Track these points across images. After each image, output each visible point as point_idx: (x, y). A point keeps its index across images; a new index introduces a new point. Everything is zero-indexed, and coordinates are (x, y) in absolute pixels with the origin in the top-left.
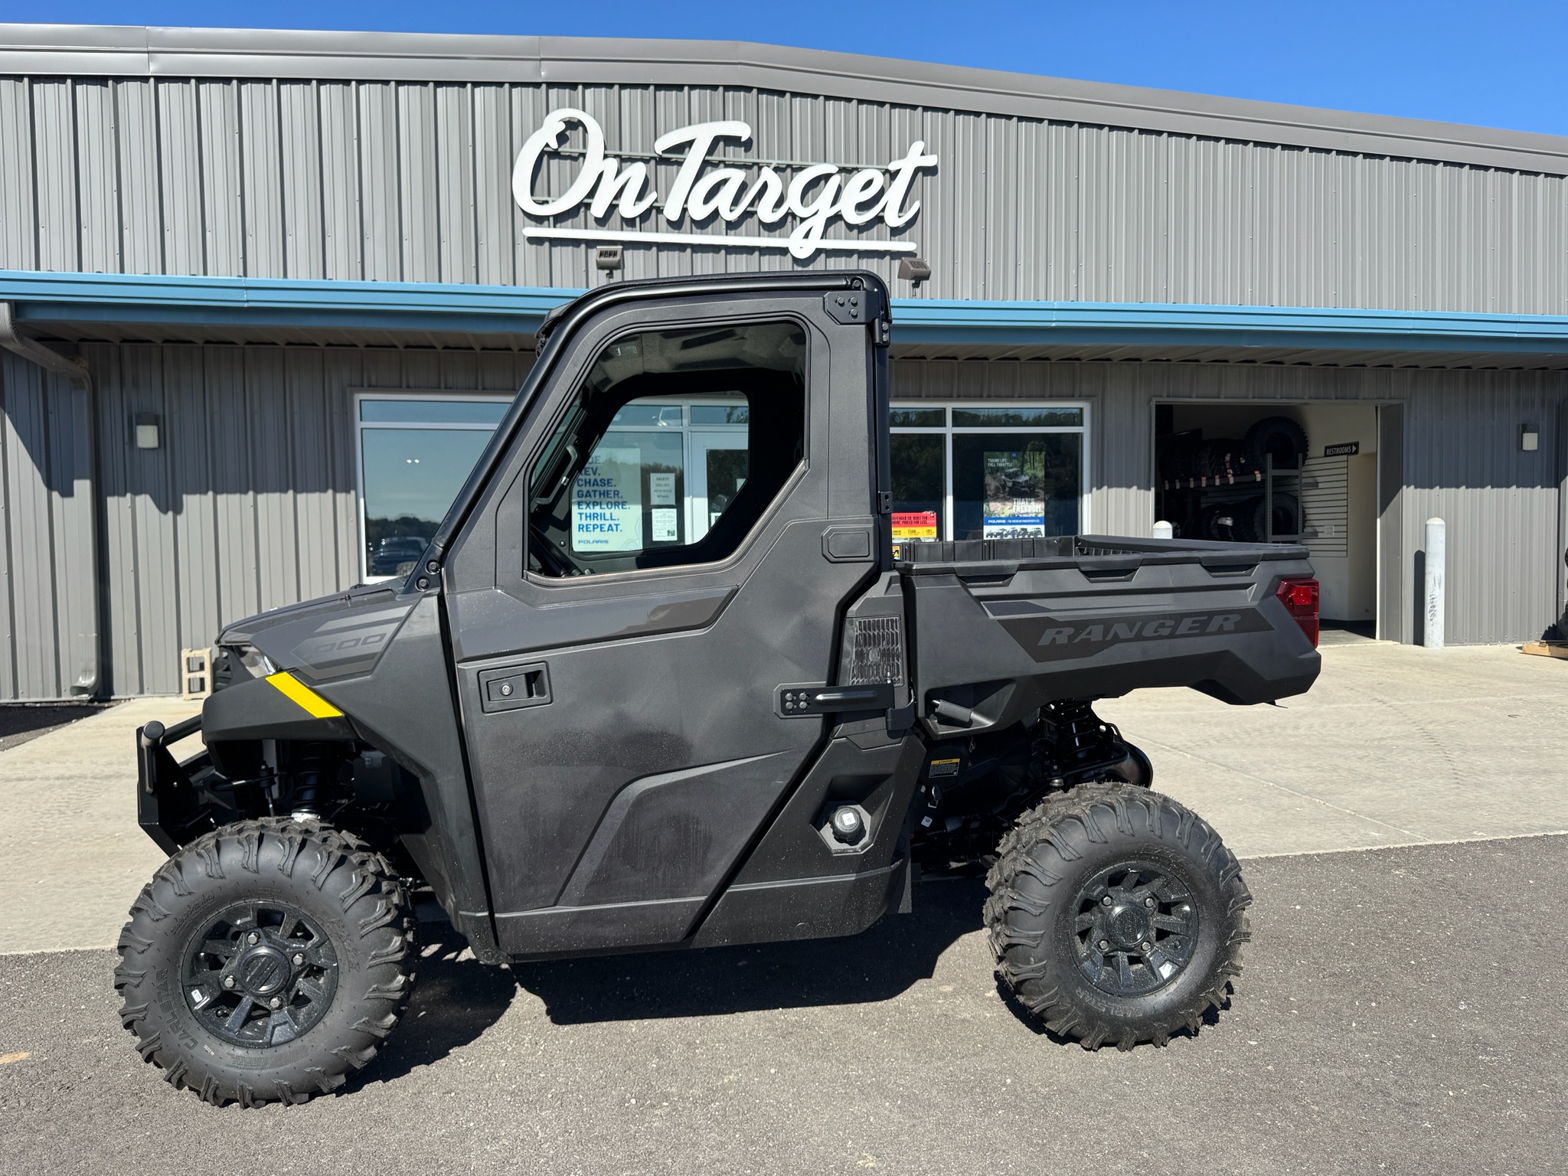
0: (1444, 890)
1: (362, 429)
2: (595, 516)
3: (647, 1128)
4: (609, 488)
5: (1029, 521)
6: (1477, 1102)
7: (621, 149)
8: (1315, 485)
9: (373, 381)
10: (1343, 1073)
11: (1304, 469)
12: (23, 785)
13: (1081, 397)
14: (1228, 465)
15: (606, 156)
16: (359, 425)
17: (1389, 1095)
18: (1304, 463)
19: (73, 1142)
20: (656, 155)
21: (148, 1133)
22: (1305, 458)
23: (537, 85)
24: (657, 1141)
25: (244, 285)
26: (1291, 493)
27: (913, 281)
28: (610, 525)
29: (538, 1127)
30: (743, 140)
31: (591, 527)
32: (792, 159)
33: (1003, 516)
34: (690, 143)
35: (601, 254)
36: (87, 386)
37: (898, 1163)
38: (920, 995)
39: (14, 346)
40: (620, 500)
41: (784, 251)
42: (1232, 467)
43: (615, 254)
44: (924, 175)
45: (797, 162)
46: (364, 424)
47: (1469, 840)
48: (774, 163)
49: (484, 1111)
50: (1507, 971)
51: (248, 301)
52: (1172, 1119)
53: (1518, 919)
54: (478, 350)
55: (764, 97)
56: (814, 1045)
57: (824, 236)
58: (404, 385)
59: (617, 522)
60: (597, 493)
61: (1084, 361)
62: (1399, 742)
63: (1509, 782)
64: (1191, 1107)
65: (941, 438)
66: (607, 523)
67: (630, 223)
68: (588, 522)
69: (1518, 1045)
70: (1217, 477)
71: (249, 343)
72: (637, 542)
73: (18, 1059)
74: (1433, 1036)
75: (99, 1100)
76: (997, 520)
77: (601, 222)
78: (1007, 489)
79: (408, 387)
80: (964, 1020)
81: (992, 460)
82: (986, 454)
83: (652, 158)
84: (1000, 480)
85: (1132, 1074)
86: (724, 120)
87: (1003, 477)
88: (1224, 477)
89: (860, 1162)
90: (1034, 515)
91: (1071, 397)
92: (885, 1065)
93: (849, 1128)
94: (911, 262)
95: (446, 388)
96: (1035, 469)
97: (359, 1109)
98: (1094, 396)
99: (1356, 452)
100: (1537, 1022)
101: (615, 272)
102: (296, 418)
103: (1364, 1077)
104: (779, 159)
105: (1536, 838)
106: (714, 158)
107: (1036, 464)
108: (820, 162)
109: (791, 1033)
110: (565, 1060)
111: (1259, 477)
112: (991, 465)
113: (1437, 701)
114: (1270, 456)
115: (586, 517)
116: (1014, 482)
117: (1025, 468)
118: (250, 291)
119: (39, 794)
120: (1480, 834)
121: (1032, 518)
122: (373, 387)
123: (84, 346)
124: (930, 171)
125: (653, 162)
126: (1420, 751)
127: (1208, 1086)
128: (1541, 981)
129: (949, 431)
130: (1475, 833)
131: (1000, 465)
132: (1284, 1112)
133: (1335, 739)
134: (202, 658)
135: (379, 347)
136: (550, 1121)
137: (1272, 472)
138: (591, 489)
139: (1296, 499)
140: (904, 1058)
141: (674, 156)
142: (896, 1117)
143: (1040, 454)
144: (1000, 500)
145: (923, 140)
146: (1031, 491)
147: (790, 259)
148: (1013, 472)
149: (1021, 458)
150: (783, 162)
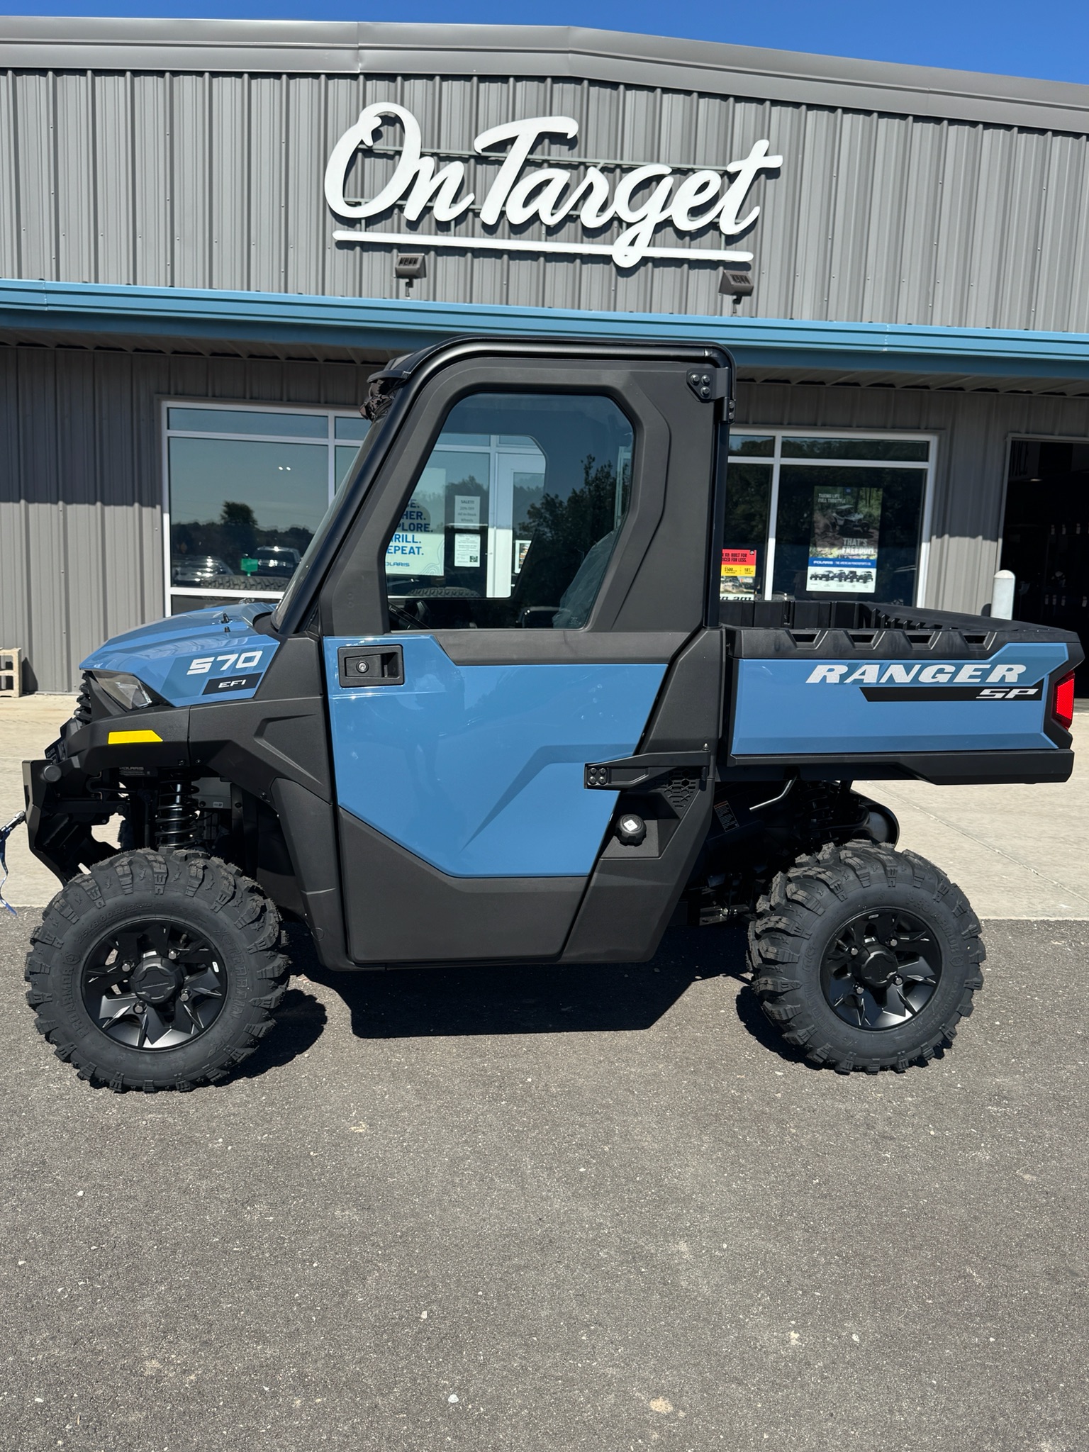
1: (169, 438)
2: (397, 538)
4: (413, 509)
5: (859, 563)
6: (952, 1142)
7: (439, 147)
9: (178, 389)
10: (844, 1107)
13: (928, 430)
15: (422, 155)
16: (166, 433)
17: (873, 1128)
20: (475, 154)
23: (354, 77)
25: (44, 289)
27: (735, 297)
28: (412, 548)
30: (569, 137)
31: (393, 549)
32: (621, 159)
33: (830, 557)
34: (512, 141)
35: (402, 262)
37: (385, 1131)
40: (423, 522)
41: (607, 259)
43: (414, 261)
44: (767, 177)
45: (626, 162)
46: (171, 433)
48: (602, 162)
51: (47, 305)
54: (283, 359)
55: (595, 90)
57: (652, 244)
58: (210, 394)
59: (418, 545)
61: (932, 390)
64: (678, 1117)
65: (768, 469)
66: (409, 545)
67: (443, 227)
69: (1036, 1101)
71: (59, 346)
72: (439, 566)
74: (960, 1086)
76: (825, 561)
77: (413, 226)
78: (838, 528)
79: (214, 396)
81: (823, 496)
82: (817, 488)
83: (471, 156)
84: (830, 518)
86: (551, 115)
87: (834, 514)
89: (353, 1128)
90: (865, 557)
91: (916, 429)
95: (251, 398)
96: (871, 508)
98: (943, 429)
101: (415, 281)
104: (608, 158)
106: (537, 156)
107: (872, 502)
108: (652, 161)
112: (822, 501)
116: (846, 521)
117: (860, 506)
118: (49, 295)
121: (862, 560)
122: (179, 395)
124: (772, 173)
125: (472, 161)
129: (777, 461)
131: (833, 501)
134: (11, 657)
135: (183, 353)
141: (493, 155)
143: (878, 491)
144: (828, 539)
145: (768, 139)
146: (864, 531)
147: (614, 269)
148: (846, 509)
149: (855, 494)
150: (612, 162)
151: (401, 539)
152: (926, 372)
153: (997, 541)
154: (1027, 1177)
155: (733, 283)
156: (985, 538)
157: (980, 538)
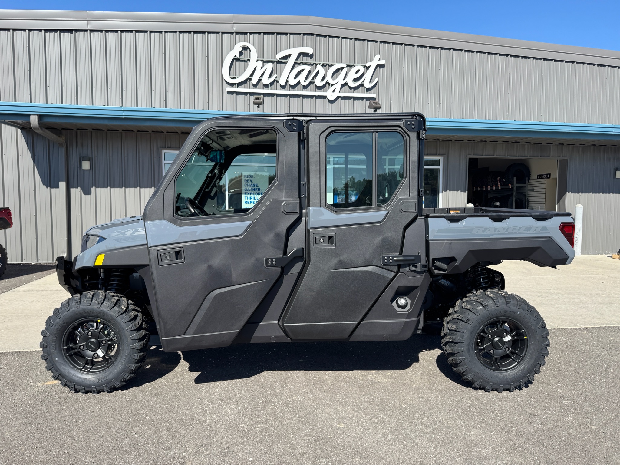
0: (561, 345)
1: (165, 164)
2: (251, 198)
3: (266, 412)
4: (257, 187)
6: (558, 415)
7: (263, 58)
8: (533, 190)
9: (169, 146)
10: (511, 404)
11: (529, 184)
12: (44, 292)
13: (439, 155)
14: (498, 182)
16: (164, 162)
17: (527, 412)
18: (529, 181)
19: (75, 409)
21: (99, 407)
22: (529, 179)
23: (232, 33)
24: (270, 416)
25: (123, 110)
26: (523, 193)
27: (374, 110)
29: (229, 410)
31: (250, 202)
32: (329, 62)
35: (255, 99)
36: (64, 146)
37: (351, 426)
38: (363, 373)
39: (39, 131)
40: (260, 192)
41: (325, 97)
42: (500, 183)
43: (260, 99)
44: (380, 68)
45: (330, 63)
46: (166, 162)
47: (575, 327)
48: (322, 63)
49: (211, 405)
50: (579, 373)
51: (124, 116)
52: (448, 416)
53: (587, 356)
55: (318, 38)
56: (325, 388)
60: (252, 190)
61: (441, 141)
62: (555, 291)
63: (595, 307)
64: (455, 413)
66: (256, 201)
67: (266, 86)
68: (248, 200)
69: (577, 397)
70: (494, 186)
71: (123, 131)
73: (54, 383)
74: (547, 393)
75: (82, 397)
77: (255, 86)
80: (378, 382)
83: (275, 61)
85: (436, 402)
86: (303, 46)
88: (497, 186)
89: (338, 425)
91: (435, 154)
92: (349, 395)
93: (335, 415)
94: (373, 102)
97: (169, 403)
98: (445, 154)
99: (549, 177)
100: (586, 390)
101: (260, 105)
102: (141, 159)
103: (519, 406)
104: (324, 62)
105: (601, 327)
106: (299, 61)
108: (339, 62)
109: (317, 384)
110: (238, 390)
111: (510, 187)
113: (574, 276)
114: (515, 179)
115: (248, 198)
118: (124, 112)
119: (50, 296)
120: (579, 325)
122: (169, 148)
123: (63, 131)
124: (382, 66)
125: (275, 63)
126: (563, 294)
127: (462, 407)
128: (590, 377)
130: (577, 325)
132: (488, 416)
133: (531, 289)
135: (171, 132)
136: (233, 409)
137: (515, 185)
138: (250, 188)
139: (525, 196)
140: (356, 394)
142: (352, 412)
145: (380, 54)
147: (327, 100)
150: (325, 63)
151: (252, 199)
152: (442, 135)
153: (466, 192)
154: (592, 427)
155: (374, 105)
156: (461, 191)
157: (460, 191)
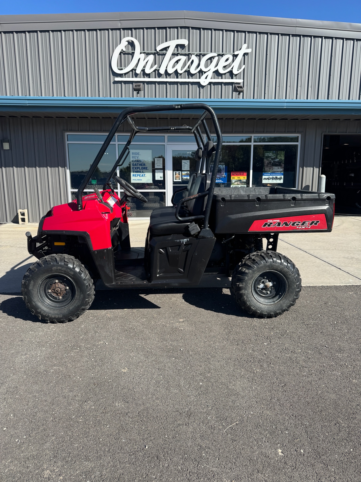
1: (68, 144)
4: (142, 163)
5: (278, 174)
7: (146, 50)
9: (71, 129)
13: (298, 132)
14: (354, 156)
15: (141, 53)
16: (67, 142)
23: (119, 29)
27: (238, 93)
28: (142, 175)
30: (185, 45)
31: (137, 175)
32: (202, 52)
34: (168, 47)
35: (136, 86)
40: (145, 167)
41: (199, 83)
43: (140, 86)
45: (204, 53)
48: (196, 53)
51: (28, 104)
54: (101, 118)
55: (193, 30)
57: (212, 78)
58: (80, 130)
59: (144, 174)
60: (138, 165)
61: (299, 120)
65: (250, 146)
67: (148, 75)
70: (351, 160)
71: (33, 117)
72: (151, 180)
76: (268, 174)
78: (271, 164)
81: (267, 154)
82: (265, 152)
83: (156, 53)
84: (269, 161)
86: (178, 39)
87: (270, 159)
88: (353, 160)
89: (123, 370)
90: (280, 172)
91: (295, 132)
93: (126, 360)
95: (92, 131)
96: (281, 157)
98: (302, 132)
101: (140, 92)
106: (176, 52)
107: (282, 155)
108: (210, 53)
112: (266, 155)
116: (274, 161)
117: (278, 157)
122: (71, 131)
129: (252, 144)
131: (270, 155)
135: (71, 118)
138: (136, 163)
141: (163, 52)
143: (283, 152)
144: (269, 167)
145: (247, 44)
146: (279, 164)
147: (201, 86)
148: (274, 158)
149: (276, 153)
150: (199, 53)
155: (238, 88)
